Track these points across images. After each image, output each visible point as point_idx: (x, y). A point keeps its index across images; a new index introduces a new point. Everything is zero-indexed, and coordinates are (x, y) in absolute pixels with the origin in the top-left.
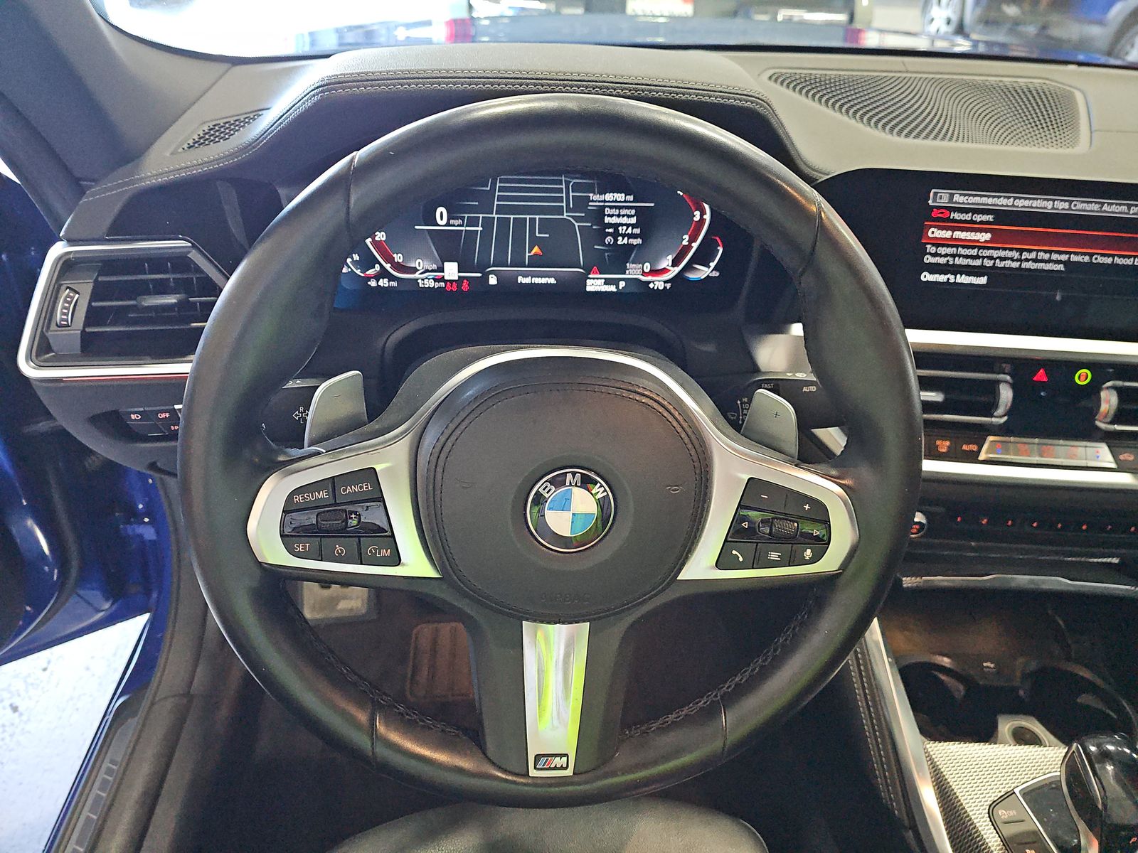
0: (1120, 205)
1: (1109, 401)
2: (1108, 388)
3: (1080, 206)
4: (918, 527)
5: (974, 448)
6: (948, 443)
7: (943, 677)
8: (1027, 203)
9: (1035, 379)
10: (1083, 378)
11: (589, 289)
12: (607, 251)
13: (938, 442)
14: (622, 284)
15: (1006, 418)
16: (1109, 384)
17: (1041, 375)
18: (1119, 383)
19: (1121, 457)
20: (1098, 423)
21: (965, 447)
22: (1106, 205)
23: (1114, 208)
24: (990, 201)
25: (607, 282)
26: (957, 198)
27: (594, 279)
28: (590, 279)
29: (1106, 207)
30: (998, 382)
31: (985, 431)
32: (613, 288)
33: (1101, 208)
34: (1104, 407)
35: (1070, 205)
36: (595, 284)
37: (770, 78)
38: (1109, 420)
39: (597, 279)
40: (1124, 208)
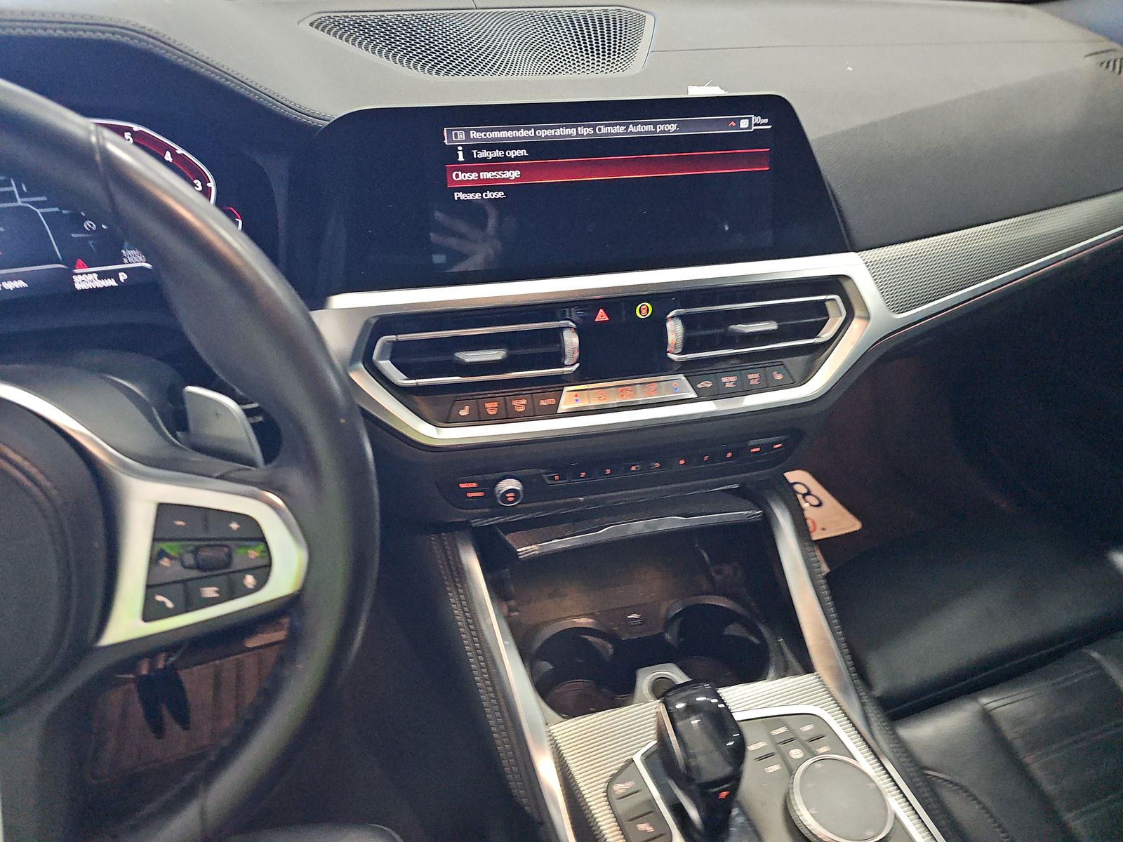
0: (646, 124)
1: (675, 330)
2: (673, 317)
3: (605, 130)
4: (512, 495)
5: (552, 401)
6: (524, 402)
7: (590, 638)
8: (548, 132)
9: (597, 320)
10: (644, 311)
11: (78, 286)
12: (91, 239)
13: (514, 403)
14: (123, 276)
15: (577, 365)
16: (672, 313)
17: (602, 316)
18: (682, 311)
19: (699, 386)
20: (670, 355)
21: (542, 403)
22: (631, 126)
23: (639, 128)
24: (509, 134)
25: (102, 276)
26: (473, 134)
27: (82, 274)
28: (77, 274)
29: (631, 128)
30: (561, 329)
31: (559, 382)
32: (111, 282)
33: (627, 129)
34: (672, 338)
35: (594, 130)
36: (86, 280)
37: (311, 25)
38: (680, 351)
39: (87, 274)
40: (650, 128)
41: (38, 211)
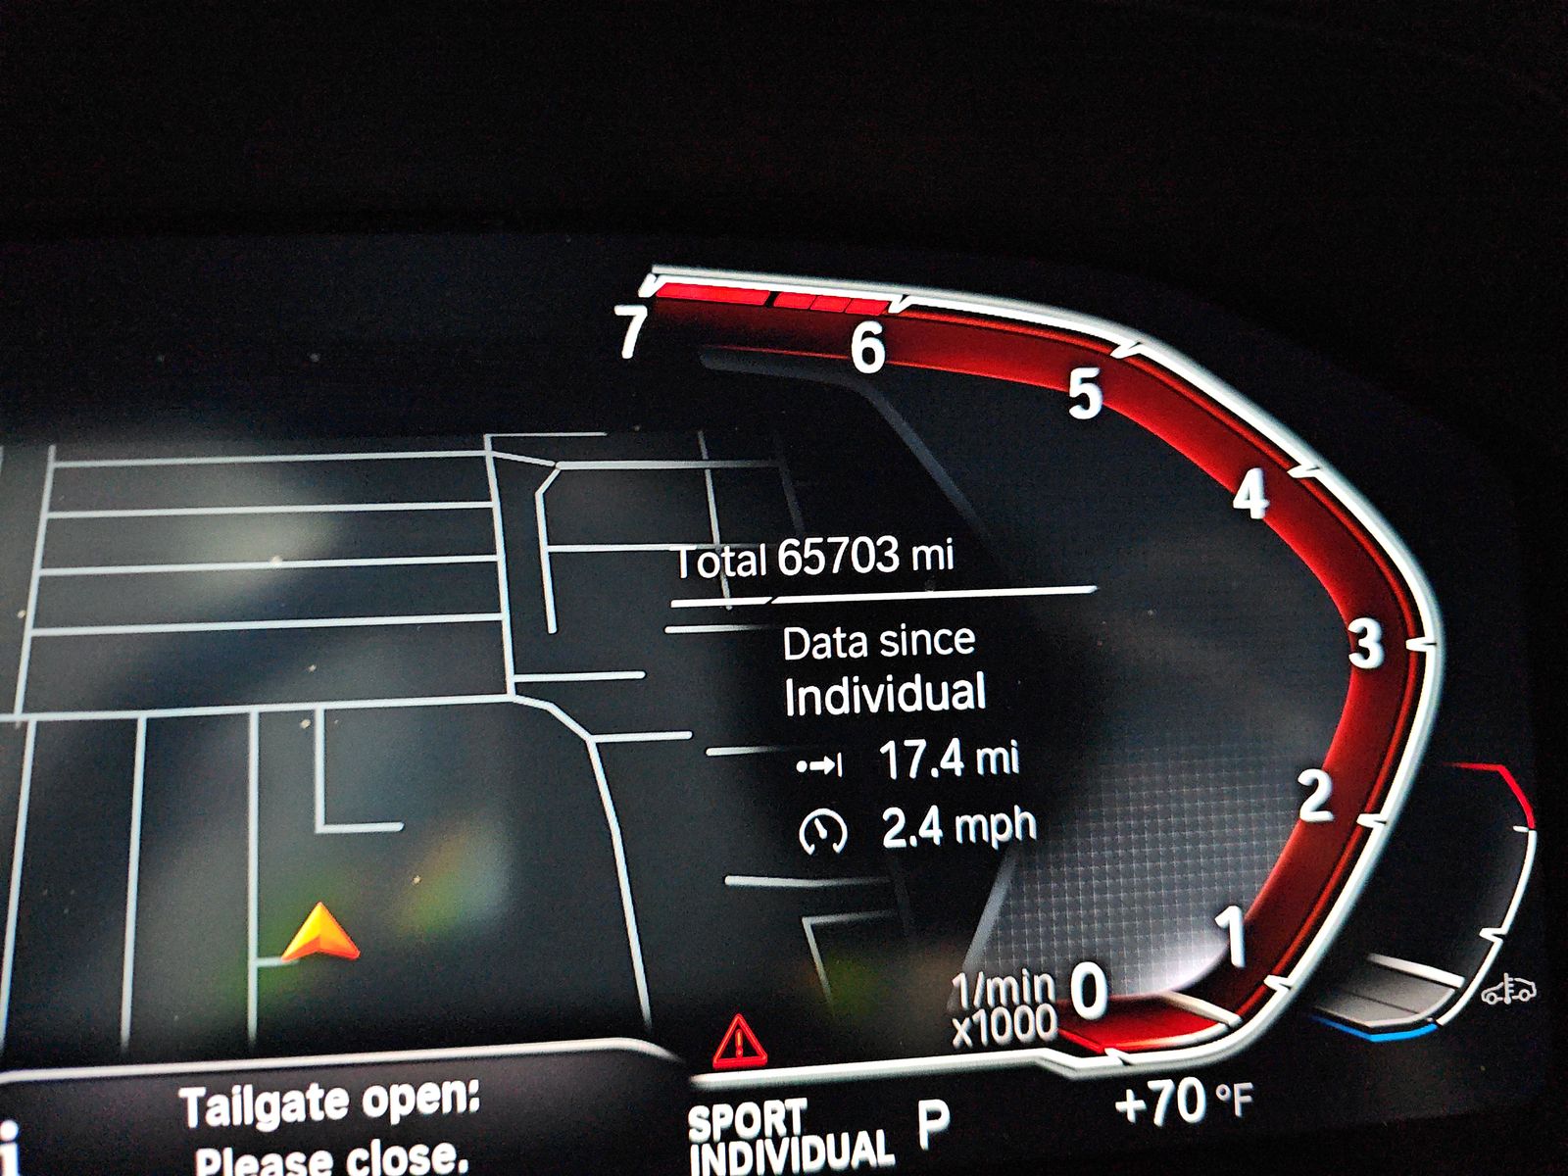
12: (814, 903)
14: (933, 1118)
25: (830, 1111)
27: (732, 1098)
28: (711, 1098)
32: (868, 1150)
39: (760, 1095)
41: (592, 741)
